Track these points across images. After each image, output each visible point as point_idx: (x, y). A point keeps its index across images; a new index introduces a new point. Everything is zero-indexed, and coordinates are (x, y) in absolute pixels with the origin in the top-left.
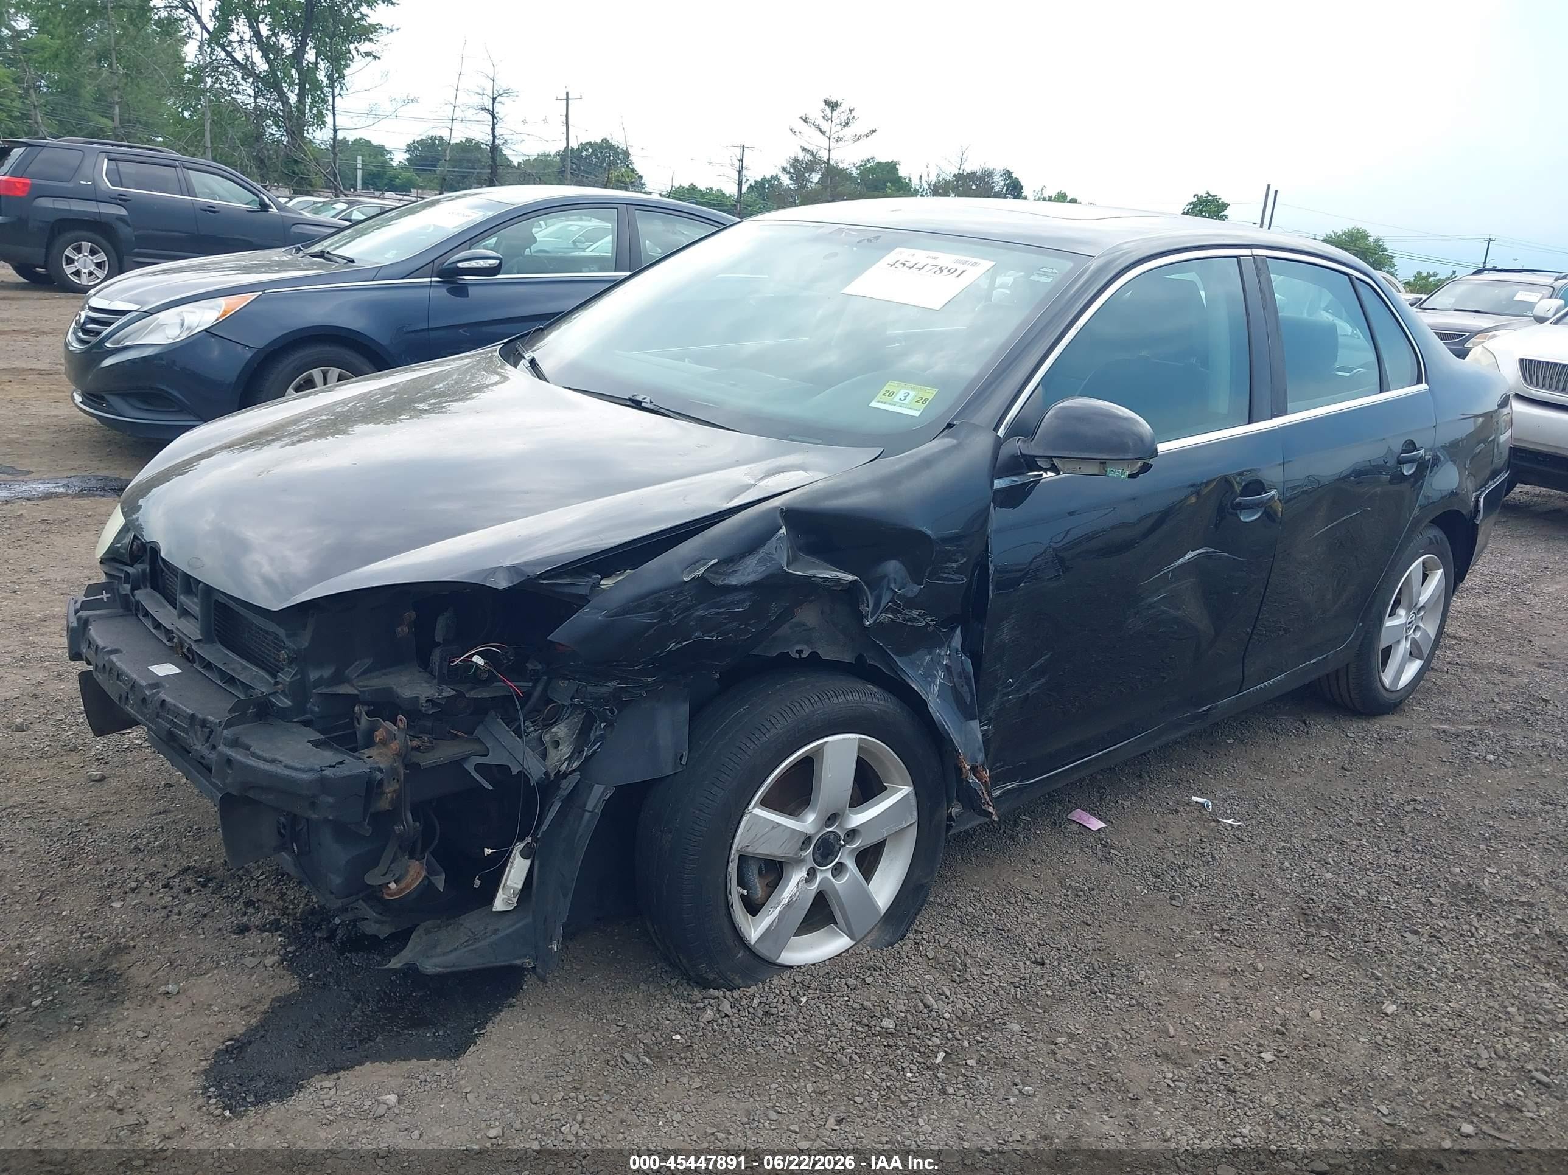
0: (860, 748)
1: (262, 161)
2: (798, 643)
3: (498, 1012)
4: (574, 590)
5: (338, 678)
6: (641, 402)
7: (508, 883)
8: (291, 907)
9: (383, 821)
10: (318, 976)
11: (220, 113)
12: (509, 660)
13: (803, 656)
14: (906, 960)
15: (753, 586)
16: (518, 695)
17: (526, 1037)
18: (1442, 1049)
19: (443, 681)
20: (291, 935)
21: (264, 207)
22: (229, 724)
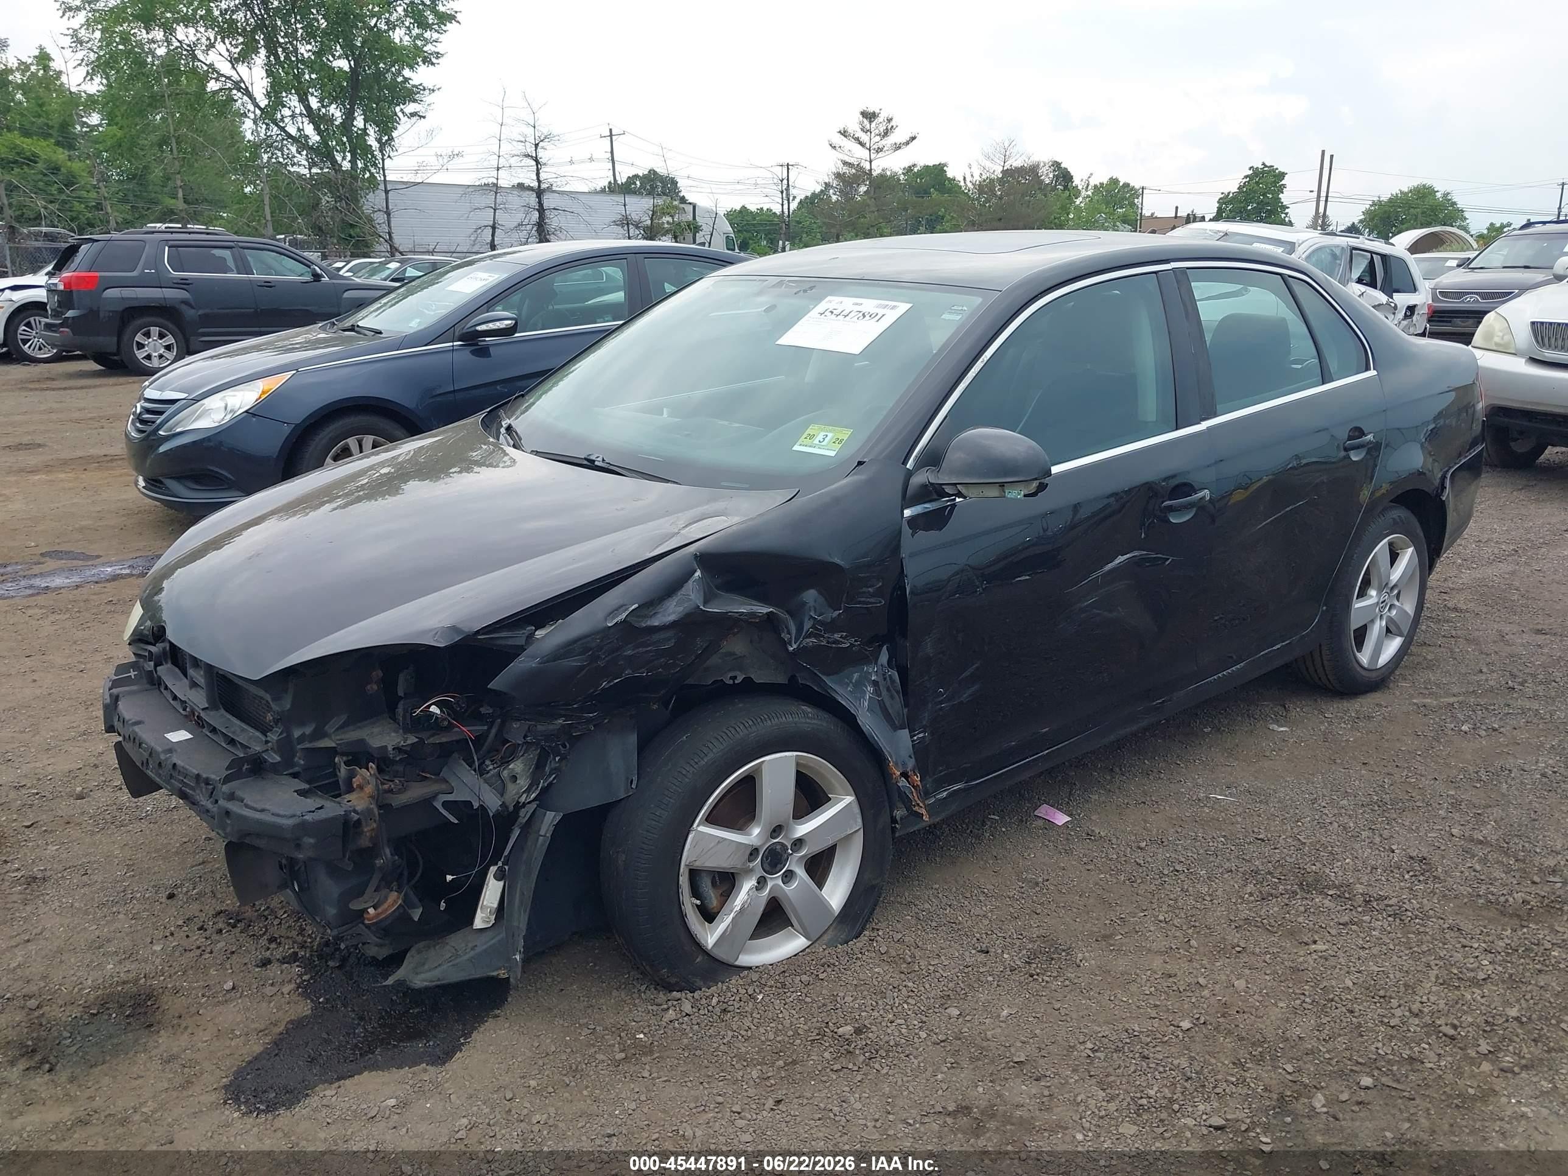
0: (798, 764)
1: (320, 229)
2: (730, 670)
3: (484, 1022)
4: (510, 642)
5: (319, 734)
6: (594, 461)
7: (485, 903)
8: (309, 940)
9: (365, 858)
10: (327, 999)
11: (277, 187)
12: (461, 708)
13: (736, 682)
14: (860, 956)
15: (674, 625)
16: (470, 738)
17: (507, 1043)
18: (1357, 1010)
19: (406, 730)
20: (308, 965)
21: (317, 277)
22: (227, 780)
